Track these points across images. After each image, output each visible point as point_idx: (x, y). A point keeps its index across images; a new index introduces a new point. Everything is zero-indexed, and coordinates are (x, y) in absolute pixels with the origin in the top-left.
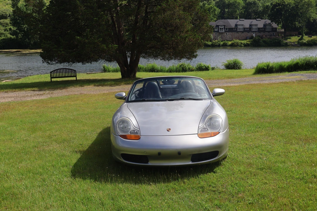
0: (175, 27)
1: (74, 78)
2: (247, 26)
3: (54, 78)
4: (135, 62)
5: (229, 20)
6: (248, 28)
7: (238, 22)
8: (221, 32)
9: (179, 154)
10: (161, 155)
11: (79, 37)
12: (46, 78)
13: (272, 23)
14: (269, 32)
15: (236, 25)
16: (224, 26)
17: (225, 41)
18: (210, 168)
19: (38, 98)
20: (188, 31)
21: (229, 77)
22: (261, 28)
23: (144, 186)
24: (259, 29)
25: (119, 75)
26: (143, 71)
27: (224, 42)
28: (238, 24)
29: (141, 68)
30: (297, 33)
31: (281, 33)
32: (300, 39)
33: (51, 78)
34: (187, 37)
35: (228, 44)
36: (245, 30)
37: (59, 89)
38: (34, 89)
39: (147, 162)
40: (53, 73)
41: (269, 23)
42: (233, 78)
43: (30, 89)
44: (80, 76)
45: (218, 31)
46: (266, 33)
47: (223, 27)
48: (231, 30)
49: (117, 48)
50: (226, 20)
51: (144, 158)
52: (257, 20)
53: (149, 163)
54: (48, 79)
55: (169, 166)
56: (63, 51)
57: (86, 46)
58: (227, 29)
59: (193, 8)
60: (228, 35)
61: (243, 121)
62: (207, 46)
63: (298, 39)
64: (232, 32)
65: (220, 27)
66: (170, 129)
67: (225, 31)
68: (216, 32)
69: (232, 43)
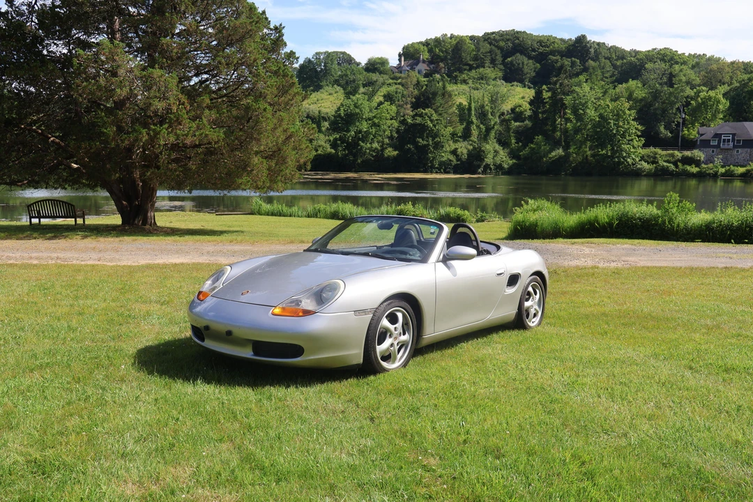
8: (726, 147)
10: (208, 331)
17: (729, 166)
27: (728, 168)
35: (736, 172)
45: (718, 146)
47: (731, 138)
53: (205, 341)
58: (739, 141)
60: (742, 153)
65: (723, 138)
67: (735, 147)
68: (714, 147)
69: (747, 170)
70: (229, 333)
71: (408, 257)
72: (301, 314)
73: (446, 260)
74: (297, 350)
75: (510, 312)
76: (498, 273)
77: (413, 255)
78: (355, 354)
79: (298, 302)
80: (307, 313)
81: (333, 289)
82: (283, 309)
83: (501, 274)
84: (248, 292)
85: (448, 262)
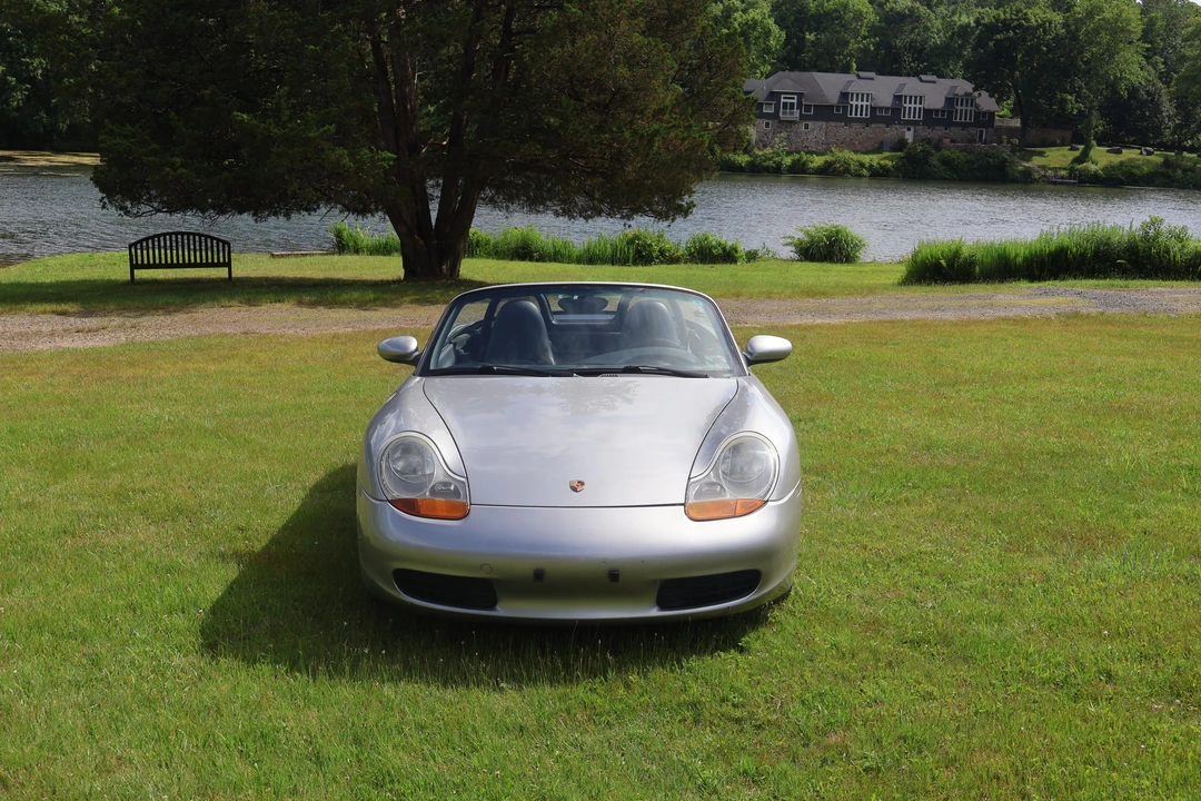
0: (614, 94)
1: (222, 273)
2: (886, 100)
3: (143, 266)
4: (457, 218)
5: (819, 76)
6: (887, 109)
7: (850, 82)
8: (788, 117)
9: (613, 579)
10: (545, 580)
11: (245, 116)
12: (113, 265)
13: (976, 94)
14: (964, 126)
15: (845, 96)
16: (800, 95)
17: (799, 152)
18: (726, 633)
19: (78, 343)
20: (660, 111)
21: (810, 293)
22: (937, 111)
23: (475, 693)
24: (928, 112)
25: (393, 267)
26: (489, 255)
27: (797, 156)
28: (850, 90)
29: (478, 241)
30: (1068, 135)
31: (1011, 131)
32: (1079, 160)
33: (133, 267)
34: (656, 132)
35: (811, 165)
36: (876, 116)
37: (160, 312)
38: (64, 307)
39: (492, 605)
40: (142, 246)
41: (967, 94)
42: (824, 294)
43: (48, 307)
44: (246, 266)
45: (775, 116)
46: (955, 132)
47: (795, 101)
48: (824, 112)
49: (392, 163)
50: (805, 73)
51: (480, 588)
52: (921, 80)
53: (497, 607)
54: (121, 272)
55: (575, 620)
56: (182, 165)
57: (274, 149)
58: (808, 108)
59: (684, 22)
60: (813, 130)
61: (856, 462)
62: (731, 170)
63: (1071, 159)
64: (827, 120)
65: (783, 100)
66: (582, 483)
67: (802, 117)
68: (768, 116)
69: (826, 162)
70: (616, 576)
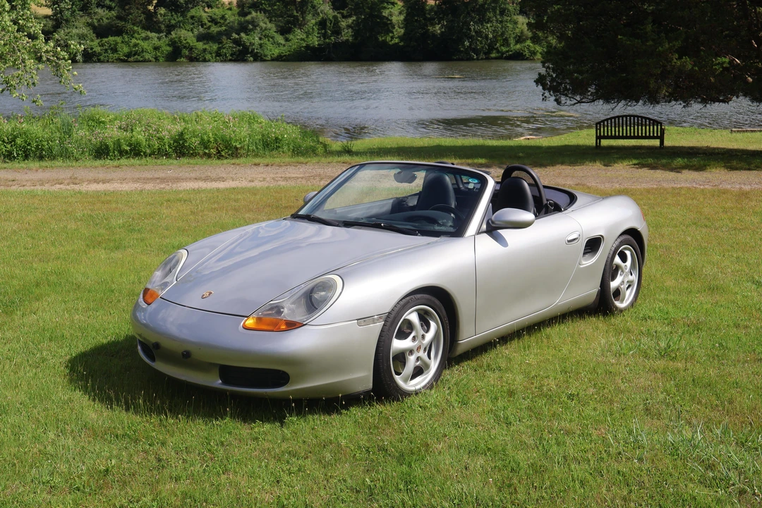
3: (604, 137)
10: (159, 350)
39: (155, 360)
53: (155, 363)
70: (187, 355)
71: (437, 228)
72: (283, 327)
73: (492, 229)
74: (280, 378)
75: (587, 291)
76: (569, 239)
77: (444, 225)
78: (362, 378)
79: (278, 309)
80: (292, 325)
81: (328, 287)
82: (259, 320)
83: (574, 239)
84: (210, 293)
85: (494, 232)
